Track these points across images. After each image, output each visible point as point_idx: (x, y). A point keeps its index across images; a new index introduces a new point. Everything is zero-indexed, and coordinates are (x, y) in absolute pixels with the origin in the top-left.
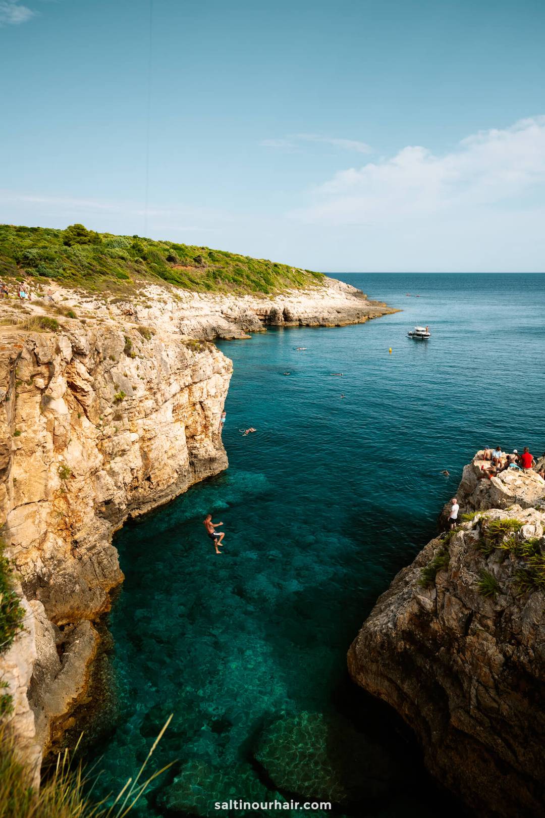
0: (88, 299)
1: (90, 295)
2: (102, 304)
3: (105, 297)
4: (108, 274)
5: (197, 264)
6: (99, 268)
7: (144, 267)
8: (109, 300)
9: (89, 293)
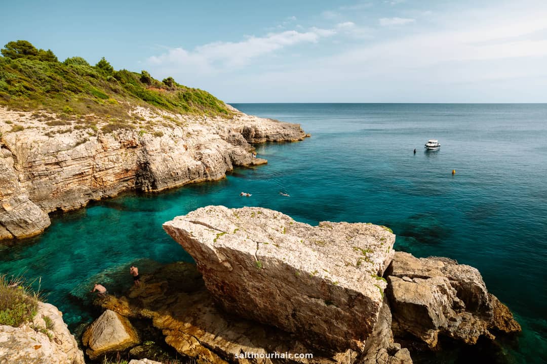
0: (63, 128)
1: (64, 120)
2: (90, 134)
3: (90, 123)
4: (81, 92)
5: (168, 87)
6: (66, 84)
7: (119, 87)
8: (99, 127)
9: (62, 117)
